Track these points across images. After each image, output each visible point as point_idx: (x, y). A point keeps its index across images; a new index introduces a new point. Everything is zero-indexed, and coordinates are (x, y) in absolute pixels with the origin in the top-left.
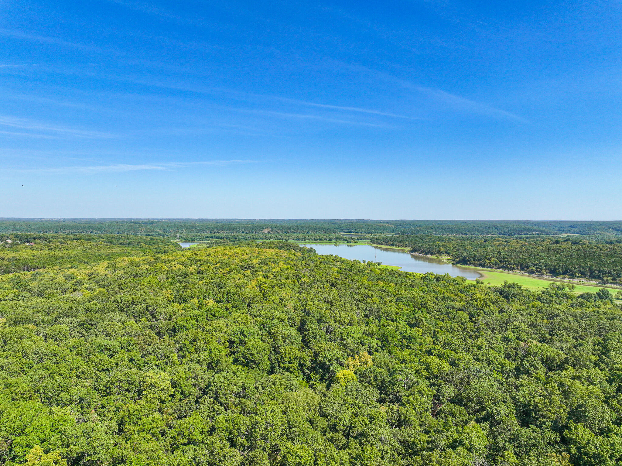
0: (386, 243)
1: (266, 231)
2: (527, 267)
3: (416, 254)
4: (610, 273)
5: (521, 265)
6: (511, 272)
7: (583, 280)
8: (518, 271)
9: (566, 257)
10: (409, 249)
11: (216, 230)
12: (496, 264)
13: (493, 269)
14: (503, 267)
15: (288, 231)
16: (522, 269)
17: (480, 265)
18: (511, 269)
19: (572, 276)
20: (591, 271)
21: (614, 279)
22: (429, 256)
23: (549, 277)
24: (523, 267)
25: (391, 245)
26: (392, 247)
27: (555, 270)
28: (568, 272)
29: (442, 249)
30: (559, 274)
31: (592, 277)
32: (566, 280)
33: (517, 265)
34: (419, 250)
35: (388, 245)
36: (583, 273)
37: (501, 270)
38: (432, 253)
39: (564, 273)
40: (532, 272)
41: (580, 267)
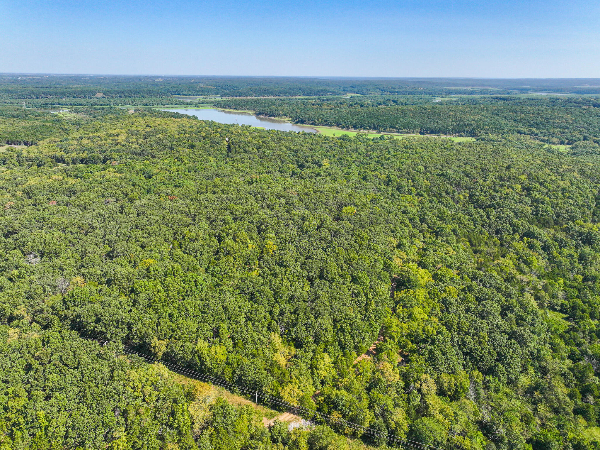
0: (230, 107)
1: (99, 95)
2: (341, 124)
3: (262, 116)
4: (383, 126)
5: (337, 123)
6: (331, 127)
7: (370, 131)
8: (336, 127)
9: (361, 117)
10: (254, 112)
11: (43, 96)
12: (322, 123)
13: (321, 126)
14: (327, 125)
15: (122, 95)
16: (338, 126)
17: (312, 124)
18: (331, 126)
19: (365, 129)
20: (374, 126)
21: (384, 129)
22: (273, 118)
23: (353, 130)
24: (338, 125)
25: (235, 109)
26: (236, 111)
27: (356, 125)
28: (363, 127)
29: (281, 113)
30: (358, 128)
31: (375, 129)
32: (362, 131)
33: (335, 123)
34: (263, 114)
35: (232, 109)
36: (370, 127)
37: (325, 127)
38: (274, 116)
39: (361, 127)
40: (343, 127)
41: (368, 123)
